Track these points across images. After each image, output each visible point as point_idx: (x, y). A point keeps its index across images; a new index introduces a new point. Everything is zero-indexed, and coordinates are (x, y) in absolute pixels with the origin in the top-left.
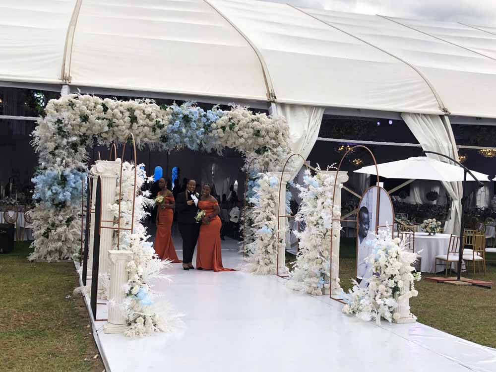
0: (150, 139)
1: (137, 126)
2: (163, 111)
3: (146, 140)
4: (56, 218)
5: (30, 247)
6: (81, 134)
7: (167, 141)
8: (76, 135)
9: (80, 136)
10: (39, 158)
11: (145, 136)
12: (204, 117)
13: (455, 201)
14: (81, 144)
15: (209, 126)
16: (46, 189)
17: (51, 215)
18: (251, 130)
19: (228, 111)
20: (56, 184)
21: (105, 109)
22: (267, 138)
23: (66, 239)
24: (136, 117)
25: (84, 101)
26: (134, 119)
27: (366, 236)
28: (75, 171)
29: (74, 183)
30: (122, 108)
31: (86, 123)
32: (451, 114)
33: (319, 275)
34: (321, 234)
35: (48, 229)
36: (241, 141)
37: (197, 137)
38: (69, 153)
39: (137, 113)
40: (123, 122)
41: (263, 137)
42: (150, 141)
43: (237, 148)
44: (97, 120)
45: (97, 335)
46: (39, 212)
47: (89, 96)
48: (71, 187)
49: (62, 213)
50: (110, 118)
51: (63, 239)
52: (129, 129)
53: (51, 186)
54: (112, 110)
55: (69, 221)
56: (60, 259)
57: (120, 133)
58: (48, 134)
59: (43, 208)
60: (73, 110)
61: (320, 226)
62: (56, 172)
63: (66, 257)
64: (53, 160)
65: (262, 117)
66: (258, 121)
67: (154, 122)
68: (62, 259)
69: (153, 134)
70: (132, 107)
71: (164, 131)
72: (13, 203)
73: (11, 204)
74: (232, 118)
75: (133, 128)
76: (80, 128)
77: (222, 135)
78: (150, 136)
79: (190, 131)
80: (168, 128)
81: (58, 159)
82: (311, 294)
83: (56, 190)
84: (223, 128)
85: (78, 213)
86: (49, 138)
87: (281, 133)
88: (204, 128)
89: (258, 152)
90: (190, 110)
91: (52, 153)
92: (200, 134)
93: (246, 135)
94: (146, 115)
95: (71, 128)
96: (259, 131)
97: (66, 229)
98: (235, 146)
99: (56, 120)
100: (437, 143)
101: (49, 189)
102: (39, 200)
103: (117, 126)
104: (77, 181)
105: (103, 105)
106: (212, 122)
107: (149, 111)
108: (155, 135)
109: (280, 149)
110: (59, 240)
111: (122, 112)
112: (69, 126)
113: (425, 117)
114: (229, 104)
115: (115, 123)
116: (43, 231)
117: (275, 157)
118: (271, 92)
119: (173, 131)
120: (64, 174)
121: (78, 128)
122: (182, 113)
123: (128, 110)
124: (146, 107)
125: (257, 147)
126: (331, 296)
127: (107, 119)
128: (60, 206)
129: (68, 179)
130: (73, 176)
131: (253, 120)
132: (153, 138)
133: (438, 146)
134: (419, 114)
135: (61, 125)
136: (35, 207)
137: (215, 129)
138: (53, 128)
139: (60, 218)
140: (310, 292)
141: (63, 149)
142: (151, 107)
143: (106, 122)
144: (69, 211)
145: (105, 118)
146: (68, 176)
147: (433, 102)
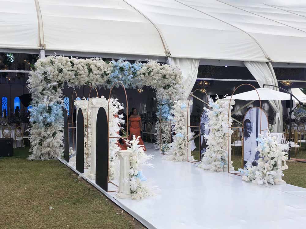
0: (100, 82)
1: (92, 74)
2: (107, 65)
3: (98, 83)
4: (46, 133)
5: (29, 151)
6: (58, 80)
7: (110, 83)
8: (55, 81)
9: (58, 82)
10: (31, 96)
11: (97, 81)
12: (133, 68)
13: (277, 113)
14: (59, 87)
15: (136, 73)
16: (39, 115)
17: (43, 131)
18: (160, 75)
19: (146, 64)
20: (45, 112)
21: (73, 65)
22: (170, 79)
23: (52, 145)
24: (92, 69)
25: (59, 60)
26: (90, 70)
27: (249, 136)
28: (56, 103)
29: (56, 111)
30: (82, 64)
31: (61, 73)
32: (273, 61)
33: (221, 160)
34: (221, 136)
35: (41, 140)
36: (154, 82)
37: (129, 80)
38: (52, 93)
39: (92, 67)
40: (84, 72)
41: (167, 79)
42: (100, 84)
43: (152, 86)
44: (68, 72)
45: (116, 200)
46: (35, 130)
47: (62, 57)
48: (54, 113)
49: (49, 130)
50: (76, 70)
51: (51, 146)
52: (87, 76)
53: (42, 113)
54: (77, 65)
55: (54, 134)
56: (49, 158)
57: (82, 79)
58: (38, 81)
59: (37, 128)
60: (53, 66)
61: (221, 132)
62: (45, 105)
63: (53, 157)
64: (42, 97)
65: (166, 66)
66: (164, 69)
67: (102, 72)
68: (50, 158)
69: (102, 79)
70: (88, 63)
71: (109, 77)
72: (5, 125)
73: (4, 125)
74: (149, 68)
75: (90, 76)
76: (58, 77)
77: (143, 78)
78: (100, 81)
79: (124, 77)
80: (111, 75)
81: (46, 97)
82: (216, 171)
83: (45, 116)
84: (144, 74)
85: (59, 130)
86: (39, 84)
87: (178, 76)
88: (132, 74)
89: (165, 88)
90: (123, 63)
91: (42, 93)
92: (131, 78)
93: (157, 78)
94: (97, 68)
95: (52, 77)
96: (165, 76)
97: (52, 140)
98: (150, 85)
99: (43, 72)
100: (266, 79)
101: (41, 115)
102: (34, 123)
103: (80, 75)
104: (58, 110)
105: (71, 62)
106: (137, 71)
107: (99, 65)
108: (103, 79)
109: (178, 86)
110: (49, 146)
111: (83, 67)
112: (51, 76)
113: (258, 63)
114: (146, 60)
115: (79, 73)
116: (38, 141)
117: (175, 91)
118: (167, 51)
119: (114, 77)
120: (50, 106)
121: (56, 77)
122: (119, 66)
123: (87, 65)
124: (97, 63)
125: (164, 85)
126: (229, 172)
127: (74, 71)
128: (48, 125)
129: (52, 109)
130: (55, 107)
131: (161, 69)
132: (102, 82)
133: (266, 81)
134: (254, 62)
135: (46, 75)
136: (32, 126)
137: (139, 75)
138: (41, 77)
139: (49, 133)
140: (216, 170)
141: (48, 90)
142: (100, 62)
143: (74, 73)
144: (53, 128)
145: (72, 70)
146: (52, 106)
147: (262, 54)
